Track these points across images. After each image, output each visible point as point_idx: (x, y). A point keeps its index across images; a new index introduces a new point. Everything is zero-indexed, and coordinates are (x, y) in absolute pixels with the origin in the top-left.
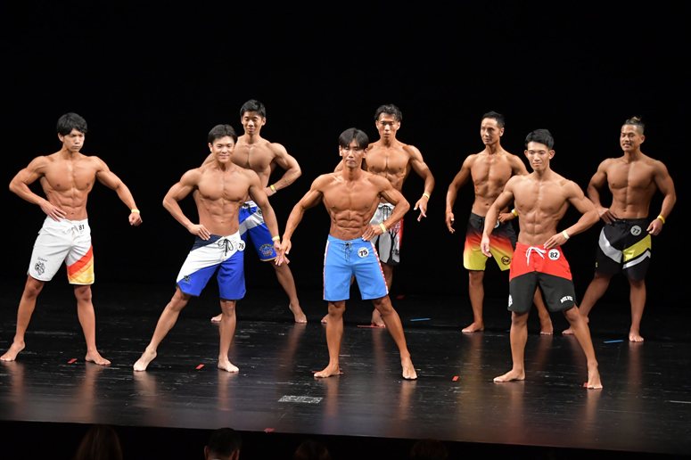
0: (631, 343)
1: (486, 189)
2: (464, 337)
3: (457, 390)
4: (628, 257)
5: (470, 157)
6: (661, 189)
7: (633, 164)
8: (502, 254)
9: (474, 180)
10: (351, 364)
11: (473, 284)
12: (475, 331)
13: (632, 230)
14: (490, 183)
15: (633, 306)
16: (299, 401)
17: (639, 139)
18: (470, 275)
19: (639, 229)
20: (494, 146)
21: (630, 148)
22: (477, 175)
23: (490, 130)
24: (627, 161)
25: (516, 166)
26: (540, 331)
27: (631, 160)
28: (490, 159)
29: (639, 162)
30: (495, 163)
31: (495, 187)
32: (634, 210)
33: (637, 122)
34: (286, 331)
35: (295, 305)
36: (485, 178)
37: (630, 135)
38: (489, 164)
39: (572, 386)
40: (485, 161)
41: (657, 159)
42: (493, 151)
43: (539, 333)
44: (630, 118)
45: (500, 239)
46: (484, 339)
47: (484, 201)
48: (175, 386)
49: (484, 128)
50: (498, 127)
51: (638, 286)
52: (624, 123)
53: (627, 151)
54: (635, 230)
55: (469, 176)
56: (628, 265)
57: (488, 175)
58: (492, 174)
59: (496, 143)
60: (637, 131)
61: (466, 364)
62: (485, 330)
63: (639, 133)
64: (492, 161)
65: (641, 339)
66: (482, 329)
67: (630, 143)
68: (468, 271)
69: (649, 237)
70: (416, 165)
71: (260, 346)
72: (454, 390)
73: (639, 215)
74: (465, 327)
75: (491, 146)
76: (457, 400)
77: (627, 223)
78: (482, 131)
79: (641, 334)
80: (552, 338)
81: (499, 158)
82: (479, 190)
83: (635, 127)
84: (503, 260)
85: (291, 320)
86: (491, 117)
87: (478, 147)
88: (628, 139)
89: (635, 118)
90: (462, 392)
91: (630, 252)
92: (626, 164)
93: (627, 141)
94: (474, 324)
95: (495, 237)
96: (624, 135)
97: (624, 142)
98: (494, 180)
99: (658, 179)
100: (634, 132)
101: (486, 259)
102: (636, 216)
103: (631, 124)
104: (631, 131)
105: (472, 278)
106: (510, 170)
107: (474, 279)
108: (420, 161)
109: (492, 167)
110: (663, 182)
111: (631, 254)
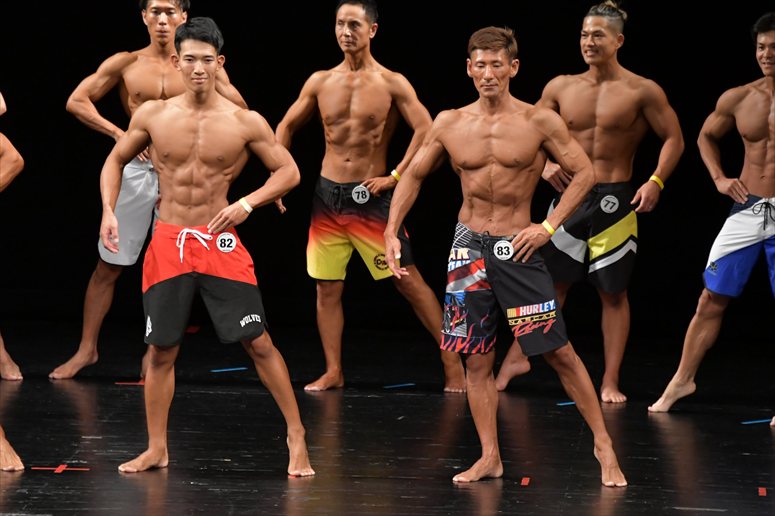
2: (309, 398)
3: (296, 494)
4: (597, 251)
5: (316, 76)
6: (656, 129)
7: (605, 86)
8: (375, 250)
9: (323, 115)
10: (104, 453)
11: (323, 304)
12: (329, 389)
13: (603, 203)
14: (352, 122)
15: (607, 337)
17: (612, 42)
18: (318, 287)
19: (616, 200)
20: (360, 54)
21: (598, 59)
22: (329, 107)
23: (353, 25)
24: (594, 81)
25: (397, 91)
26: (444, 387)
27: (601, 79)
28: (352, 78)
30: (361, 86)
31: (361, 129)
32: (609, 171)
36: (344, 114)
37: (597, 34)
38: (350, 89)
40: (343, 82)
41: (647, 77)
42: (358, 65)
45: (372, 224)
46: (344, 402)
47: (340, 154)
49: (342, 23)
50: (367, 20)
51: (616, 304)
53: (593, 64)
54: (609, 204)
55: (314, 109)
56: (599, 265)
57: (348, 108)
58: (355, 107)
59: (363, 49)
60: (609, 27)
62: (346, 386)
63: (614, 31)
64: (357, 82)
66: (341, 385)
67: (596, 49)
68: (315, 281)
69: (632, 215)
72: (291, 494)
73: (615, 177)
74: (311, 381)
75: (353, 54)
77: (594, 192)
78: (338, 27)
79: (621, 388)
81: (369, 78)
82: (332, 133)
83: (605, 20)
84: (377, 262)
86: (354, 2)
87: (331, 57)
88: (592, 43)
91: (598, 242)
92: (593, 86)
93: (590, 46)
94: (325, 376)
95: (363, 220)
96: (586, 35)
97: (587, 48)
98: (359, 117)
99: (649, 112)
100: (603, 30)
101: (347, 261)
102: (609, 178)
103: (597, 14)
104: (598, 28)
105: (322, 293)
106: (388, 99)
107: (326, 295)
108: (225, 84)
109: (356, 93)
110: (659, 117)
111: (601, 246)
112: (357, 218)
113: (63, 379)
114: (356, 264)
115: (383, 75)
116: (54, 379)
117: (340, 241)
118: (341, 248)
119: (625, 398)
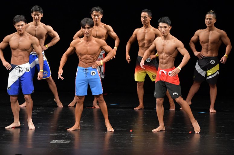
0: (210, 113)
1: (144, 44)
2: (135, 111)
3: (132, 136)
5: (136, 30)
6: (225, 43)
7: (211, 32)
8: (152, 74)
9: (138, 40)
10: (84, 125)
11: (139, 88)
12: (140, 109)
13: (211, 62)
14: (145, 41)
15: (211, 96)
16: (60, 143)
17: (214, 21)
18: (137, 83)
19: (214, 61)
20: (147, 25)
21: (210, 25)
22: (139, 38)
23: (145, 17)
24: (208, 31)
25: (157, 33)
26: (169, 109)
27: (210, 30)
28: (145, 30)
29: (214, 31)
31: (148, 43)
32: (212, 53)
33: (213, 13)
34: (53, 111)
35: (57, 99)
36: (143, 39)
37: (210, 19)
38: (145, 33)
39: (184, 133)
40: (143, 31)
41: (222, 30)
42: (147, 27)
43: (169, 110)
44: (209, 11)
46: (144, 112)
47: (143, 50)
48: (2, 137)
49: (142, 17)
50: (148, 16)
51: (213, 87)
52: (207, 13)
53: (208, 26)
54: (213, 62)
55: (136, 38)
58: (146, 38)
59: (148, 23)
61: (135, 124)
62: (144, 108)
63: (214, 18)
64: (146, 31)
65: (215, 111)
66: (143, 108)
67: (210, 23)
68: (136, 82)
69: (218, 65)
70: (110, 34)
71: (41, 118)
72: (131, 136)
73: (214, 55)
74: (136, 107)
75: (145, 25)
76: (132, 140)
77: (208, 59)
78: (141, 18)
79: (215, 109)
80: (175, 111)
81: (149, 30)
82: (140, 44)
83: (212, 15)
84: (153, 77)
85: (56, 105)
86: (145, 12)
88: (209, 21)
89: (212, 11)
90: (135, 137)
91: (210, 72)
92: (208, 32)
93: (208, 22)
94: (139, 106)
95: (149, 66)
96: (207, 19)
97: (207, 22)
98: (147, 40)
99: (223, 38)
100: (211, 17)
101: (145, 77)
102: (213, 55)
103: (210, 14)
104: (210, 17)
105: (138, 85)
106: (155, 35)
107: (139, 86)
108: (112, 32)
109: (146, 34)
110: (225, 40)
111: (210, 73)
112: (148, 66)
113: (72, 107)
114: (147, 77)
115: (153, 29)
116: (70, 107)
117: (143, 72)
118: (143, 73)
119: (216, 111)
